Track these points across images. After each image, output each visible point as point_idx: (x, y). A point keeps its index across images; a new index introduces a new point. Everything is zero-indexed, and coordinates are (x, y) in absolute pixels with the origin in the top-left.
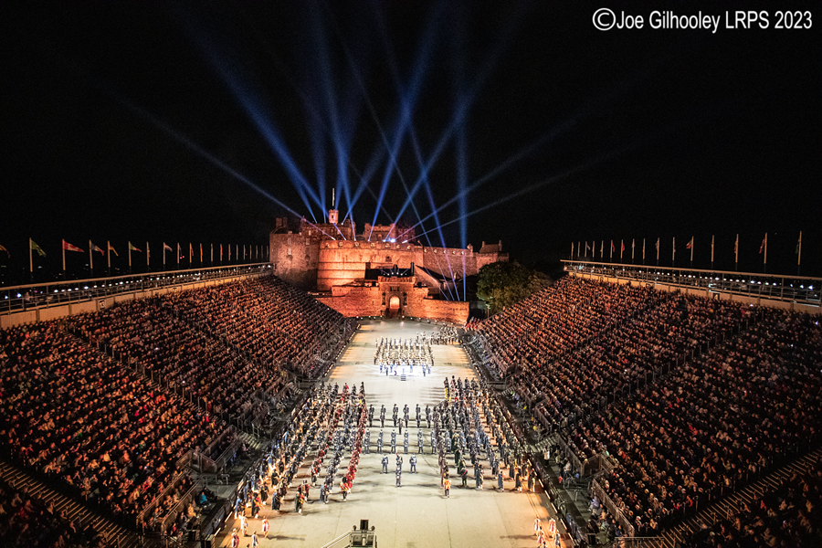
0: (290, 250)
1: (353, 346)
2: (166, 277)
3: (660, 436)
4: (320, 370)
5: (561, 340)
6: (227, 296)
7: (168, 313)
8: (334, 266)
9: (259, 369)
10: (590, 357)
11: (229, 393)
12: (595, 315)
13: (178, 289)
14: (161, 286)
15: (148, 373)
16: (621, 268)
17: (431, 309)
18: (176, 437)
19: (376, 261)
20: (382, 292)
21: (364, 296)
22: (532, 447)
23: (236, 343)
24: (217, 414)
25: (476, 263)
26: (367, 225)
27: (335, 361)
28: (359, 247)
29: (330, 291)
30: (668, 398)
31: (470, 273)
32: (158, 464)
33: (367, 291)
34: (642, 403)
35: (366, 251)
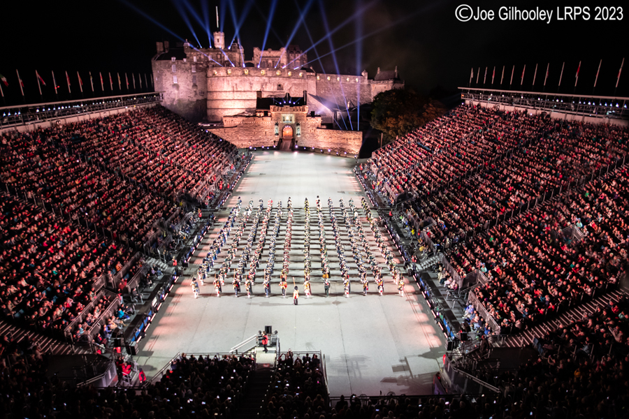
0: (175, 78)
1: (248, 177)
2: (46, 109)
3: (535, 254)
4: (217, 200)
5: (452, 168)
6: (116, 128)
7: (57, 147)
8: (223, 96)
9: (158, 201)
10: (478, 185)
11: (132, 222)
12: (487, 144)
13: (62, 122)
14: (43, 119)
15: (48, 207)
16: (519, 96)
17: (324, 139)
18: (86, 263)
19: (267, 90)
20: (274, 122)
21: (257, 126)
22: (418, 266)
23: (131, 176)
24: (123, 242)
25: (370, 91)
26: (256, 51)
27: (231, 191)
28: (249, 75)
29: (221, 122)
30: (547, 222)
31: (364, 102)
32: (75, 287)
33: (259, 121)
34: (523, 227)
35: (257, 79)
